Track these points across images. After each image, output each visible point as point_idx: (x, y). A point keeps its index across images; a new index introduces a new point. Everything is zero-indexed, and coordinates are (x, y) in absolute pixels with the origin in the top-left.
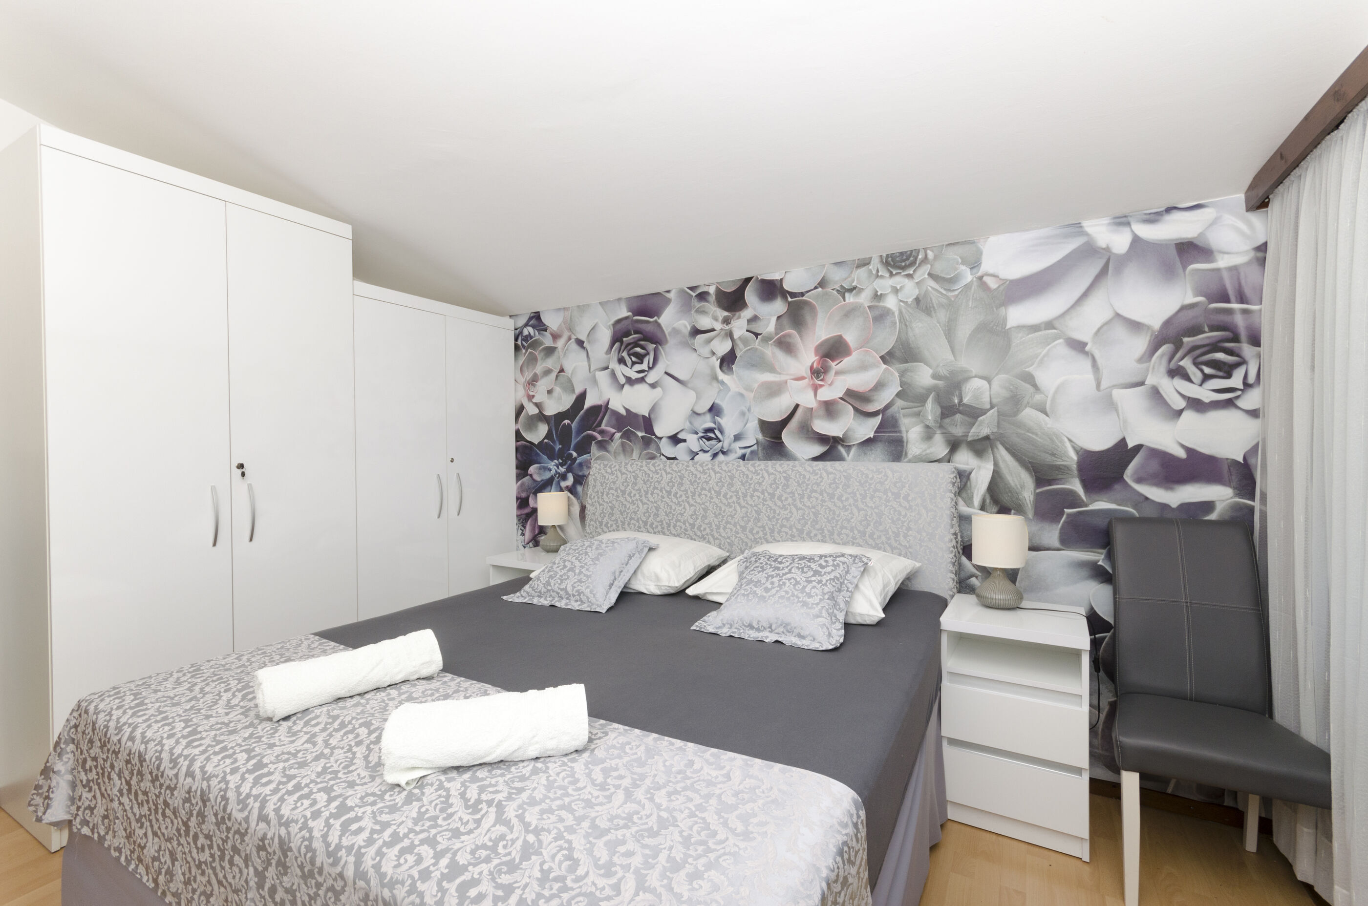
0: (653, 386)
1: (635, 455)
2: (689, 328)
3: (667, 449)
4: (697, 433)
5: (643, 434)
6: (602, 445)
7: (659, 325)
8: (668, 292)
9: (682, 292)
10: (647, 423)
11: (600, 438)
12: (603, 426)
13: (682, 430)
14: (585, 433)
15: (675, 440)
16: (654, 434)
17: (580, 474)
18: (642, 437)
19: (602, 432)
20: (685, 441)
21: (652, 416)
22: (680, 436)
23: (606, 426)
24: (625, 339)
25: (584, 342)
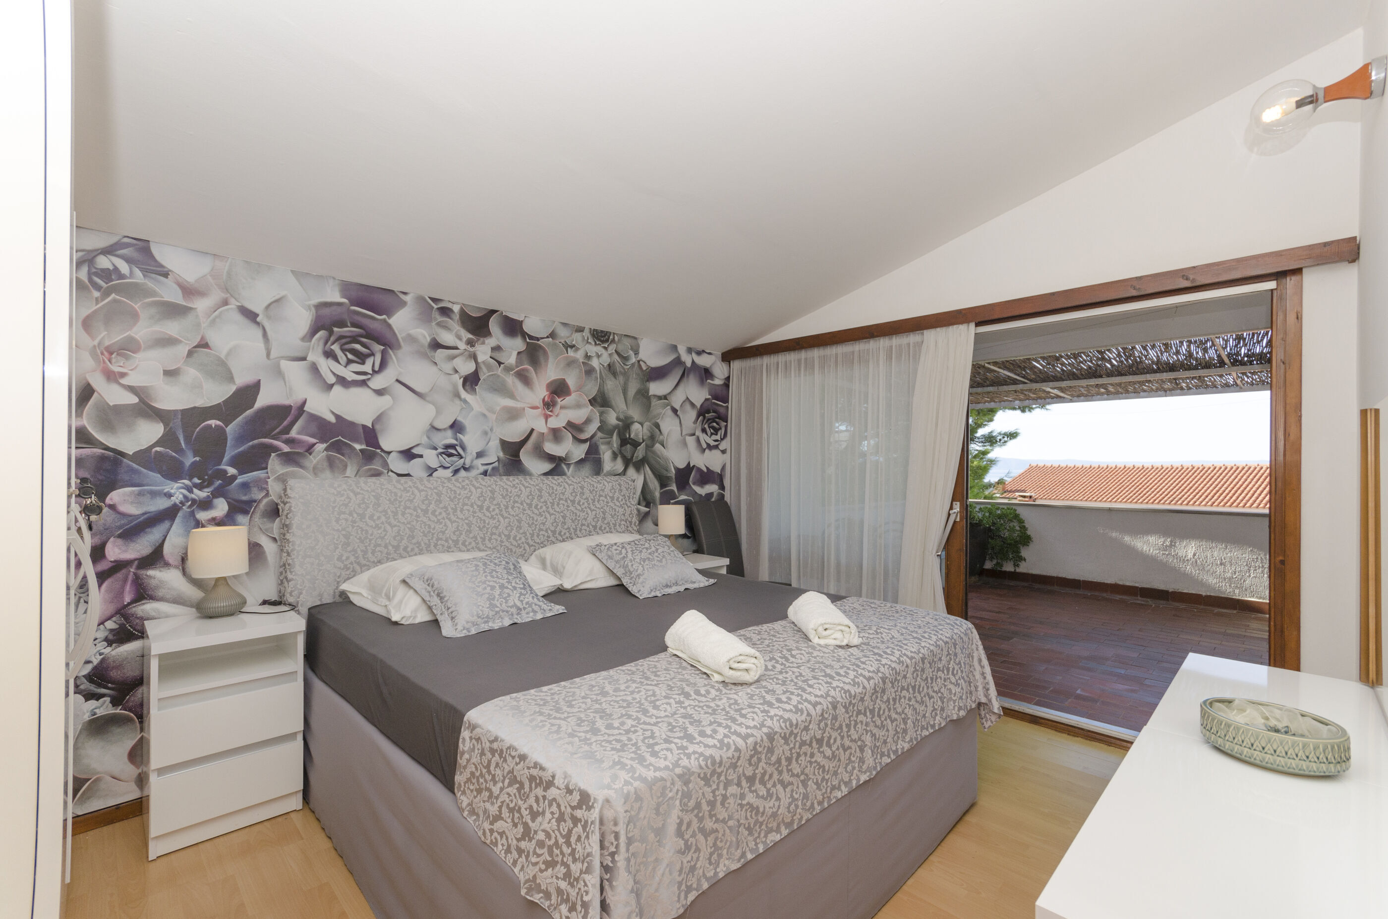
0: (380, 392)
1: (350, 471)
2: (429, 339)
3: (397, 464)
4: (436, 449)
5: (364, 447)
6: (289, 459)
7: (389, 326)
8: (405, 293)
9: (421, 299)
10: (370, 435)
11: (286, 449)
12: (294, 433)
13: (417, 445)
14: (256, 442)
15: (408, 455)
16: (380, 448)
17: (244, 498)
18: (361, 450)
19: (290, 442)
20: (421, 456)
21: (377, 427)
22: (415, 451)
23: (299, 433)
24: (335, 329)
25: (257, 315)
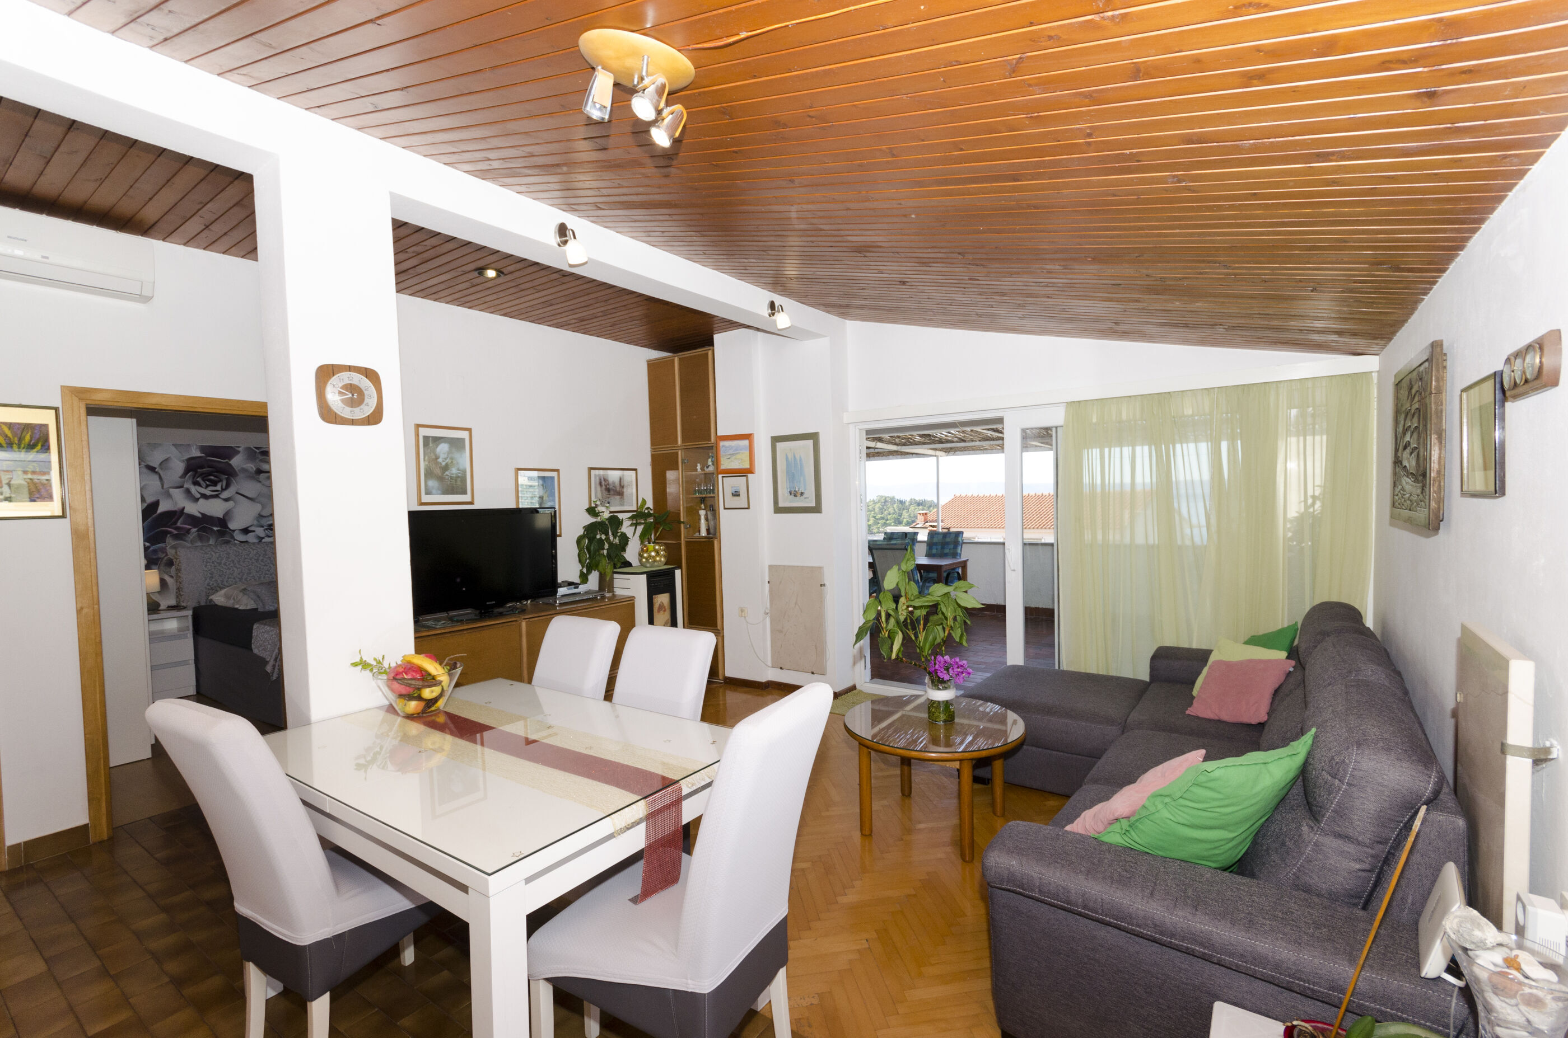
0: (227, 500)
1: (212, 542)
2: (255, 469)
3: (239, 537)
4: (263, 527)
5: (219, 528)
6: (176, 537)
7: (230, 465)
8: (239, 447)
9: (249, 449)
10: (222, 522)
11: (175, 532)
12: (179, 524)
13: (251, 526)
14: (159, 530)
15: (246, 531)
16: (228, 528)
17: (154, 557)
18: (217, 530)
19: (177, 529)
20: (254, 531)
21: (227, 518)
22: (250, 529)
23: (181, 524)
24: (199, 470)
25: (155, 468)
